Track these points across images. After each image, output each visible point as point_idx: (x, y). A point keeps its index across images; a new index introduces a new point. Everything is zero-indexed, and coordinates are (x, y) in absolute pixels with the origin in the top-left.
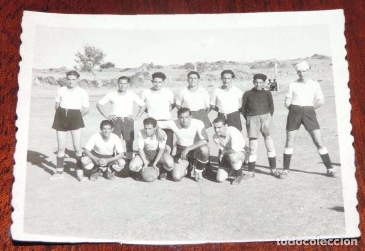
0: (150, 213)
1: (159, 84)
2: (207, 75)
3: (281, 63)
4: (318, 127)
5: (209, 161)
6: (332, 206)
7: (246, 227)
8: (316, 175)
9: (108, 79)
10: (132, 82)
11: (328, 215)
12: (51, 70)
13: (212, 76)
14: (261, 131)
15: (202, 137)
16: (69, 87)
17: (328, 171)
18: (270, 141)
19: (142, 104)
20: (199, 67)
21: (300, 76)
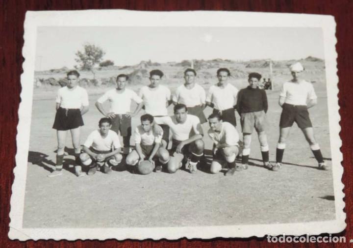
0: (145, 203)
1: (157, 82)
2: (203, 73)
3: (276, 63)
4: (310, 125)
5: (204, 154)
6: (323, 196)
7: (238, 214)
8: (308, 168)
9: (108, 77)
10: (130, 80)
11: (319, 203)
12: (52, 71)
13: (208, 73)
14: (255, 126)
15: (197, 132)
16: (70, 87)
17: (320, 165)
18: (264, 137)
19: (140, 101)
20: (195, 64)
21: (294, 76)
